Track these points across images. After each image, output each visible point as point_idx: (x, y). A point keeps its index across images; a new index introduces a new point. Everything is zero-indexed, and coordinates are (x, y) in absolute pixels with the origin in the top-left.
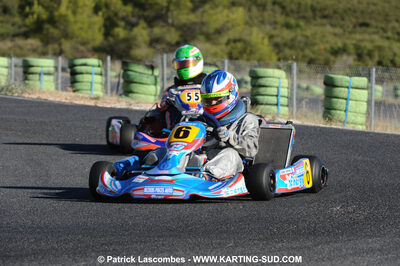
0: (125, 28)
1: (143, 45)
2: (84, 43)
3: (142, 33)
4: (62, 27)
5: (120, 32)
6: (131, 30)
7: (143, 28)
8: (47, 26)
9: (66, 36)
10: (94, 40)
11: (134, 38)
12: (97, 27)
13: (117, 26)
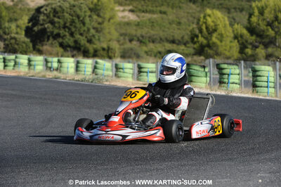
0: (252, 49)
1: (262, 58)
2: (228, 58)
3: (261, 51)
4: (215, 49)
5: (249, 51)
6: (255, 50)
7: (262, 49)
8: (206, 49)
9: (217, 54)
10: (233, 56)
11: (257, 54)
12: (235, 49)
13: (247, 48)
